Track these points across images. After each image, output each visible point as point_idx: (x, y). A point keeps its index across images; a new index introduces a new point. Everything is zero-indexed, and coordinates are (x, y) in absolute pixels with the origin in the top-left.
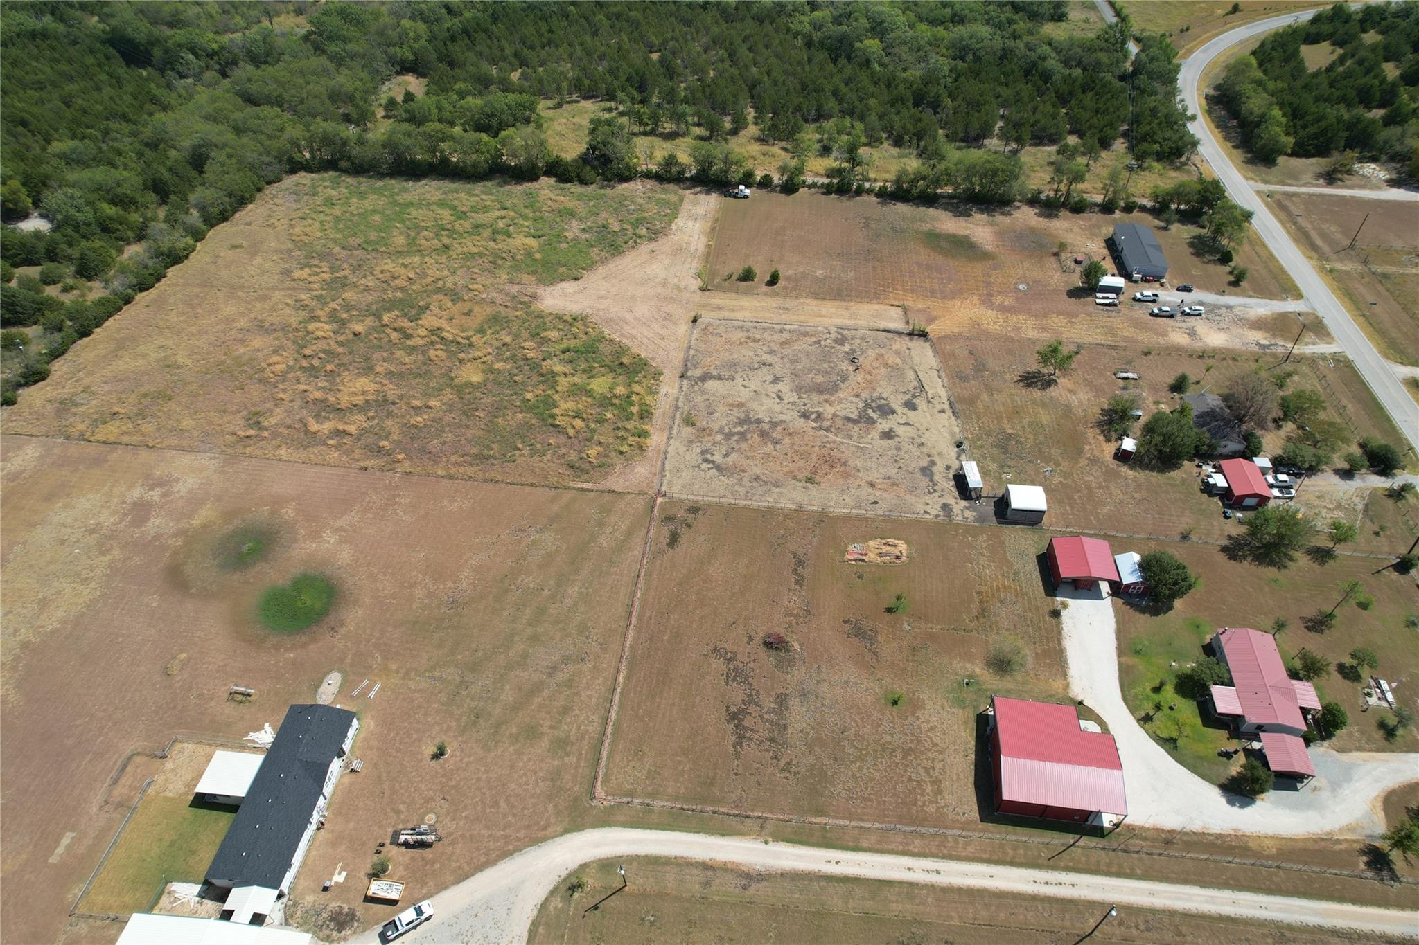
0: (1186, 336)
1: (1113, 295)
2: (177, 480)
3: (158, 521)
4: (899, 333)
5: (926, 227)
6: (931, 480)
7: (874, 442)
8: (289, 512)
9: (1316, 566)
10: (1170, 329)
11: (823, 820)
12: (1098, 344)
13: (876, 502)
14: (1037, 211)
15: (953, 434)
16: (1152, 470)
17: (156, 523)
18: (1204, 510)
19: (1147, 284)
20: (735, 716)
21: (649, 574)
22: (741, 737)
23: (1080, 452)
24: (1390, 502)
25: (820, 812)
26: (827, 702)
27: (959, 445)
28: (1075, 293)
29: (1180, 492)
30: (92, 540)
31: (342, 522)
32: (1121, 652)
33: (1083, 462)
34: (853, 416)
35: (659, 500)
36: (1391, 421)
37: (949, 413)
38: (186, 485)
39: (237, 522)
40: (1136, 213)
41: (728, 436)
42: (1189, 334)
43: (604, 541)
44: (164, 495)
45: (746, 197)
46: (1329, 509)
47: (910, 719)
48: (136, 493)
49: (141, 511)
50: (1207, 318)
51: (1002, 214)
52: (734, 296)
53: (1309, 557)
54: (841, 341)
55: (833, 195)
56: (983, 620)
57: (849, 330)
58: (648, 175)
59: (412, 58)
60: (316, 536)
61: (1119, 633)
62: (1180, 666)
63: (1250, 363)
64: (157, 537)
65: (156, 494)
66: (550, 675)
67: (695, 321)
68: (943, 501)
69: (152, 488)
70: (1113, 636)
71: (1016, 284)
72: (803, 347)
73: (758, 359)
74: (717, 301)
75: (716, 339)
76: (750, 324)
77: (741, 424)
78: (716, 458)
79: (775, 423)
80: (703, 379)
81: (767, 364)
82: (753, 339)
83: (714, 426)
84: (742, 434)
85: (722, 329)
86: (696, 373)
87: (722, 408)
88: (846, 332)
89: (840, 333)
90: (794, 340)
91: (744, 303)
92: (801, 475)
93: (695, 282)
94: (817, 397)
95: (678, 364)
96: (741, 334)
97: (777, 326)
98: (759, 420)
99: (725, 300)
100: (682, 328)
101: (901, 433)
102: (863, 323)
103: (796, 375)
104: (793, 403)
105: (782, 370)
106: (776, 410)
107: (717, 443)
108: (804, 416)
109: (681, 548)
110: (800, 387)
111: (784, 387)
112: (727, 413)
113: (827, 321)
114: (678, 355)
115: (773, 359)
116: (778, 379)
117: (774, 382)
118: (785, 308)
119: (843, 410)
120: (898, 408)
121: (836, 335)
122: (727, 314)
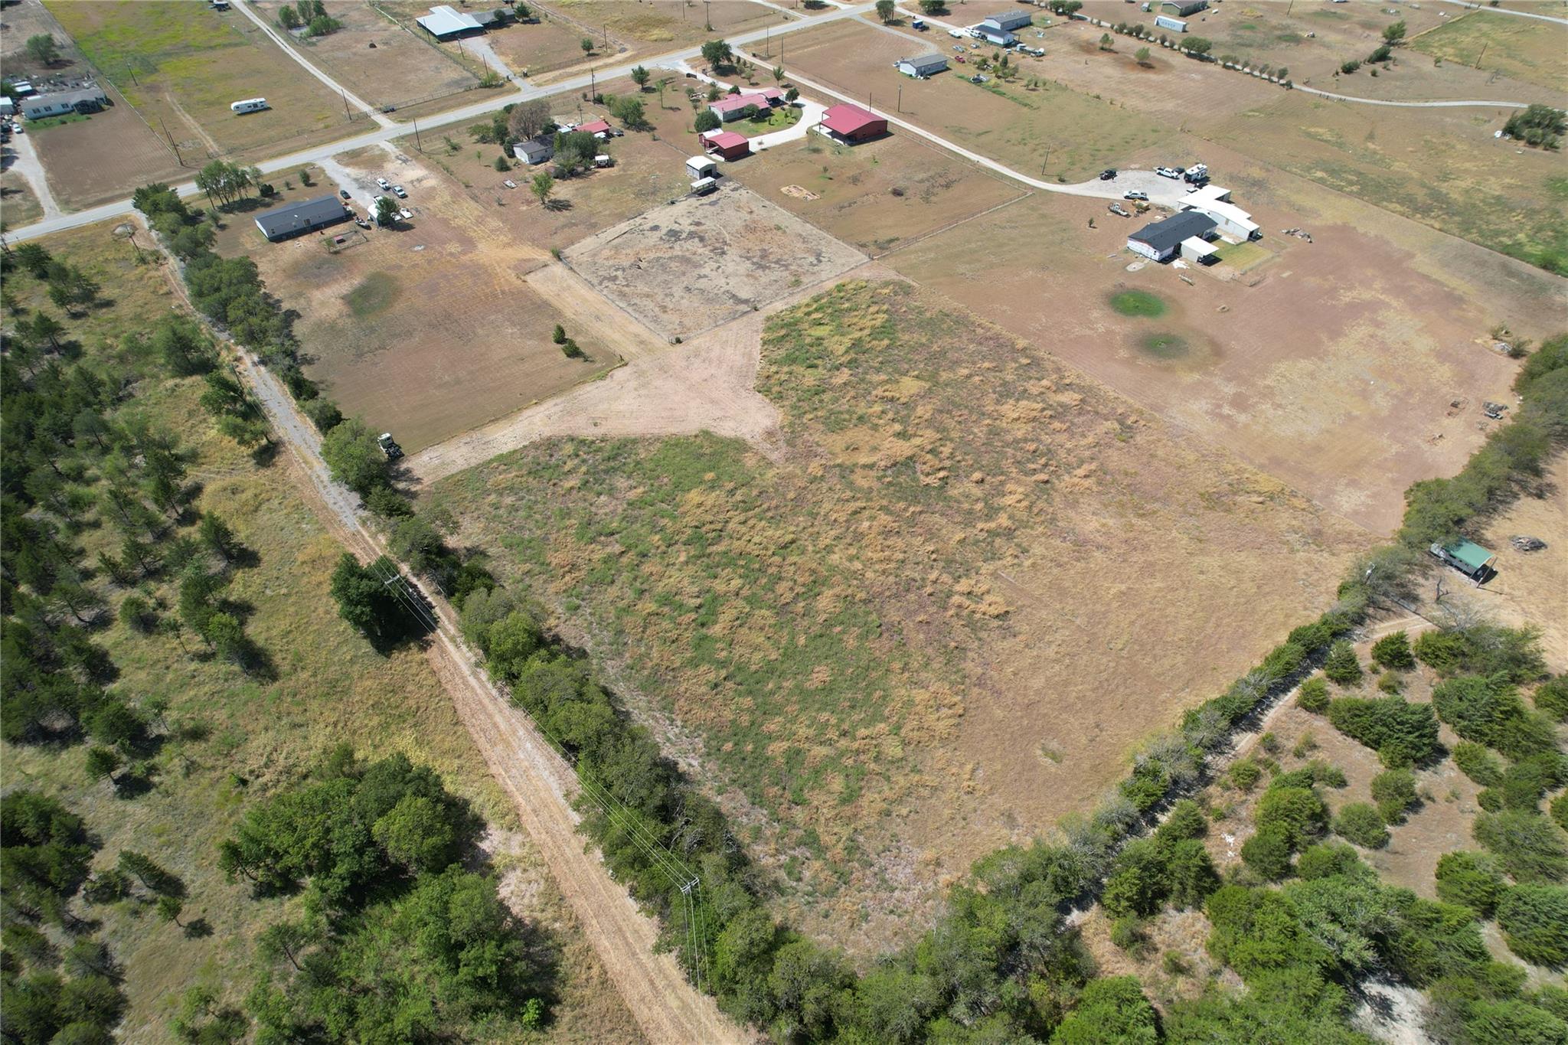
2: (1207, 412)
3: (1226, 390)
4: (568, 264)
7: (711, 225)
8: (1123, 353)
17: (1229, 389)
21: (924, 235)
27: (673, 203)
30: (1278, 399)
31: (1088, 332)
34: (697, 240)
35: (875, 258)
37: (642, 216)
38: (1200, 406)
39: (1164, 363)
41: (785, 265)
44: (1219, 406)
48: (1243, 418)
49: (1239, 402)
54: (613, 279)
60: (1109, 332)
64: (1229, 380)
65: (1226, 410)
67: (679, 341)
69: (1229, 416)
72: (642, 288)
73: (687, 295)
74: (633, 349)
75: (687, 322)
76: (645, 320)
77: (769, 268)
78: (812, 259)
79: (748, 259)
80: (746, 302)
81: (688, 289)
82: (664, 309)
83: (786, 274)
84: (776, 262)
85: (670, 327)
86: (744, 308)
87: (764, 280)
88: (595, 281)
89: (600, 283)
90: (638, 295)
91: (617, 336)
92: (779, 233)
93: (620, 374)
94: (696, 258)
95: (745, 318)
96: (665, 317)
97: (630, 309)
98: (753, 263)
99: (625, 346)
100: (696, 342)
101: (689, 221)
102: (571, 280)
103: (684, 274)
104: (717, 261)
105: (686, 281)
106: (734, 263)
107: (800, 266)
108: (724, 253)
109: (896, 236)
110: (696, 267)
111: (706, 271)
112: (765, 277)
113: (592, 296)
114: (734, 325)
115: (678, 291)
116: (700, 277)
117: (705, 276)
118: (598, 318)
119: (694, 245)
120: (664, 231)
121: (606, 283)
122: (645, 334)
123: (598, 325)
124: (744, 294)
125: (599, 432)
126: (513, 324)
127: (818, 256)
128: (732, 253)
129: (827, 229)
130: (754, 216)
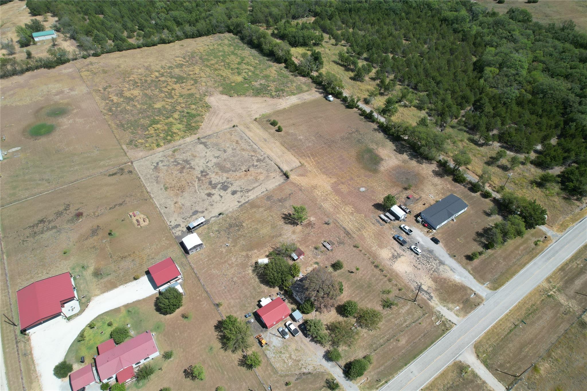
0: (390, 255)
1: (392, 218)
2: (75, 91)
4: (282, 171)
5: (373, 146)
6: (191, 216)
7: (202, 194)
8: (75, 111)
9: (236, 363)
10: (389, 248)
11: (5, 257)
12: (344, 228)
13: (166, 208)
14: (437, 169)
15: (227, 210)
16: (259, 278)
17: (57, 97)
18: (245, 306)
19: (421, 226)
20: (42, 221)
21: (93, 178)
22: (33, 226)
23: (251, 249)
24: (323, 383)
25: (8, 256)
26: (58, 238)
27: (220, 214)
28: (378, 206)
29: (251, 293)
30: (45, 93)
31: (78, 120)
32: (127, 306)
33: (244, 253)
34: (213, 182)
35: (130, 164)
36: (406, 365)
37: (240, 204)
39: (65, 106)
40: (487, 200)
41: (175, 161)
42: (393, 256)
43: (102, 163)
44: (68, 92)
45: (330, 101)
46: (290, 357)
47: (59, 260)
48: (66, 89)
49: (60, 93)
50: (418, 258)
51: (418, 162)
52: (259, 127)
53: (241, 358)
54: (258, 160)
55: (363, 117)
56: (120, 259)
57: (270, 159)
58: (312, 78)
59: (320, 12)
61: (138, 302)
62: (129, 328)
63: (395, 288)
64: (52, 100)
66: (40, 180)
67: (234, 126)
68: (181, 223)
70: (135, 300)
71: (363, 187)
72: (245, 154)
73: (226, 148)
74: (252, 125)
75: (228, 135)
76: (246, 138)
77: (184, 161)
78: (160, 164)
79: (191, 168)
80: (202, 143)
81: (225, 151)
82: (237, 142)
83: (177, 157)
84: (179, 164)
85: (236, 134)
86: (203, 140)
87: (189, 154)
88: (267, 159)
89: (264, 158)
90: (247, 150)
91: (258, 131)
92: (167, 185)
93: (257, 116)
94: (217, 170)
95: (205, 135)
96: (238, 139)
97: (252, 143)
98: (190, 164)
99: (255, 127)
100: (227, 126)
101: (214, 197)
102: (278, 161)
103: (225, 160)
104: (207, 166)
105: (225, 156)
106: (199, 164)
107: (169, 161)
108: (202, 172)
109: (109, 178)
110: (218, 164)
111: (215, 160)
112: (187, 156)
113: (269, 152)
114: (210, 133)
115: (230, 151)
116: (218, 157)
117: (215, 157)
118: (265, 140)
119: (215, 178)
120: (229, 190)
121: (262, 158)
122: (246, 131)
123: (265, 137)
124: (202, 146)
125: (265, 99)
126: (301, 140)
127: (156, 168)
128: (197, 173)
129: (141, 186)
130: (175, 200)
